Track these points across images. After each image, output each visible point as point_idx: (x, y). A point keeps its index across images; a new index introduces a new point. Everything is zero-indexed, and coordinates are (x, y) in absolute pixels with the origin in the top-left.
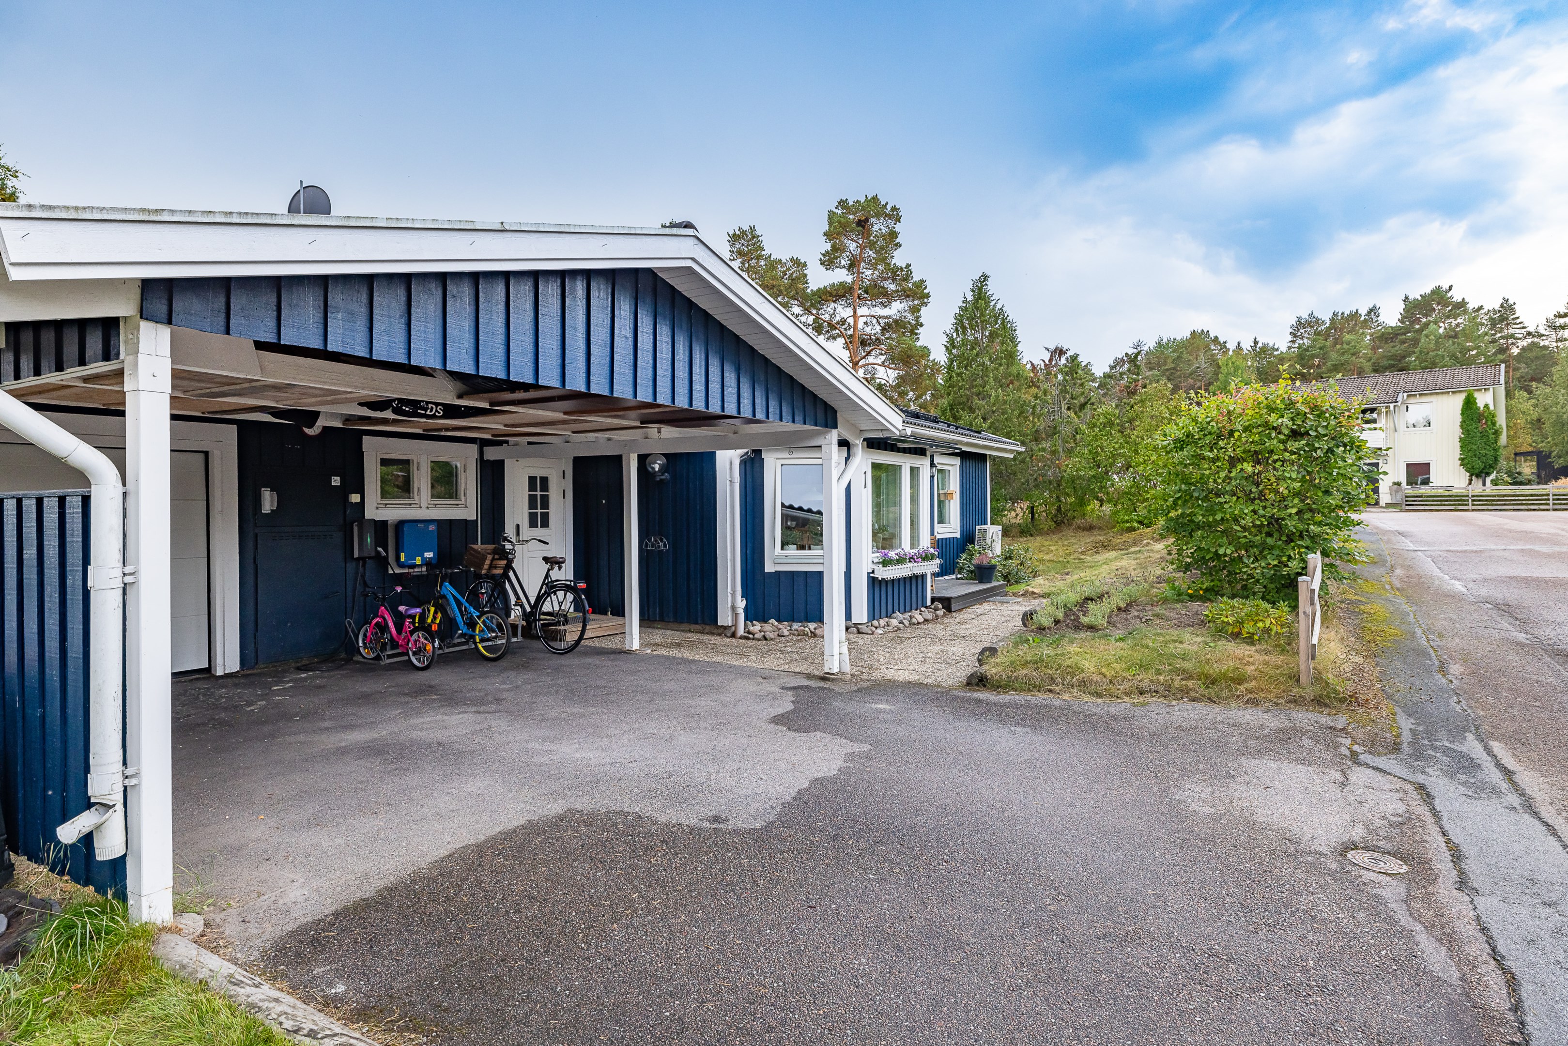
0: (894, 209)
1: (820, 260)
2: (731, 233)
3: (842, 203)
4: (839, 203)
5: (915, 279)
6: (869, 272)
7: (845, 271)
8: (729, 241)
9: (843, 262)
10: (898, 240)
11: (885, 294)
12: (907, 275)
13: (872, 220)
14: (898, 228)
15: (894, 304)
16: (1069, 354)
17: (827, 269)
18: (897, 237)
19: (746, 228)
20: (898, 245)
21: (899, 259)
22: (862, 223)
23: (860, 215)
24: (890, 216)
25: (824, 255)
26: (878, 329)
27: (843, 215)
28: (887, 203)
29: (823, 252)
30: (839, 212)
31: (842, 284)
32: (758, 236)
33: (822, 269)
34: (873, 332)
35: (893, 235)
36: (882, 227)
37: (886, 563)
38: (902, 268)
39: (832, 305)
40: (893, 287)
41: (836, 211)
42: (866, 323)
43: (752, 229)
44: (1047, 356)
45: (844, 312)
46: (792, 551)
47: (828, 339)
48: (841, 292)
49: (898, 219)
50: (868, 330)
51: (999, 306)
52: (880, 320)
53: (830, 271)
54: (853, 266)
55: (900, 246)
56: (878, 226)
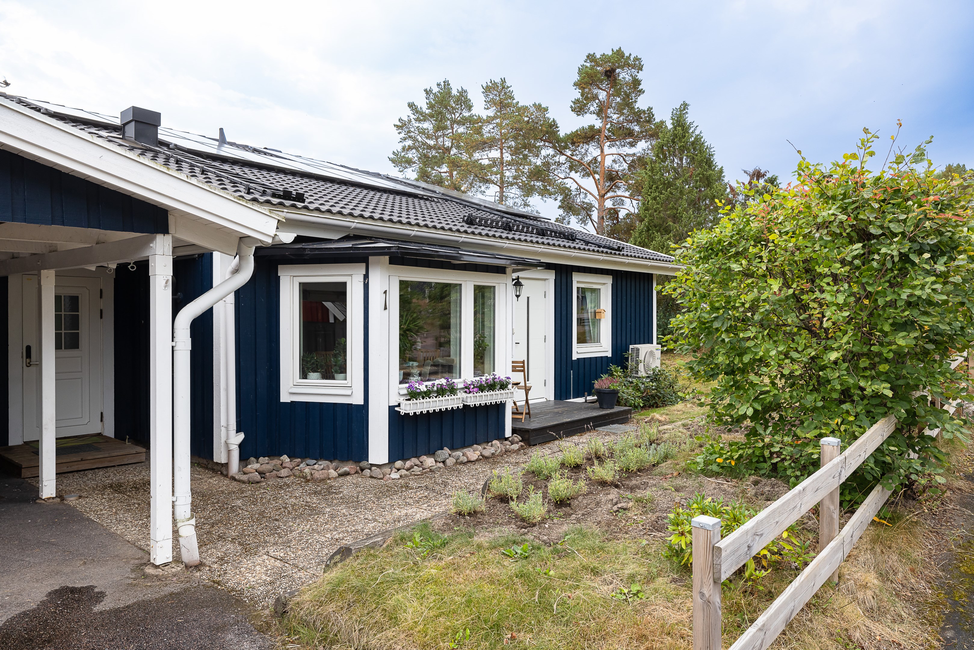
0: (637, 59)
1: (571, 107)
2: (485, 85)
3: (591, 57)
4: (588, 57)
5: (656, 121)
6: (615, 116)
7: (595, 116)
8: (483, 93)
9: (592, 109)
10: (641, 87)
11: (630, 133)
12: (649, 117)
13: (618, 71)
14: (640, 76)
15: (639, 143)
16: (769, 175)
17: (578, 115)
18: (639, 84)
19: (498, 80)
20: (642, 92)
21: (642, 103)
22: (610, 74)
23: (608, 66)
24: (634, 67)
25: (574, 103)
26: (625, 166)
27: (592, 68)
28: (630, 55)
29: (573, 100)
30: (588, 65)
31: (592, 127)
32: (508, 87)
33: (574, 115)
34: (621, 168)
35: (636, 82)
36: (627, 76)
37: (413, 395)
38: (644, 111)
39: (586, 146)
40: (637, 128)
41: (585, 64)
42: (614, 161)
43: (503, 81)
44: (746, 179)
45: (593, 151)
46: (314, 379)
47: (583, 176)
48: (590, 134)
49: (640, 68)
50: (616, 167)
51: (697, 132)
52: (627, 159)
53: (581, 117)
54: (601, 112)
55: (644, 92)
56: (624, 75)
